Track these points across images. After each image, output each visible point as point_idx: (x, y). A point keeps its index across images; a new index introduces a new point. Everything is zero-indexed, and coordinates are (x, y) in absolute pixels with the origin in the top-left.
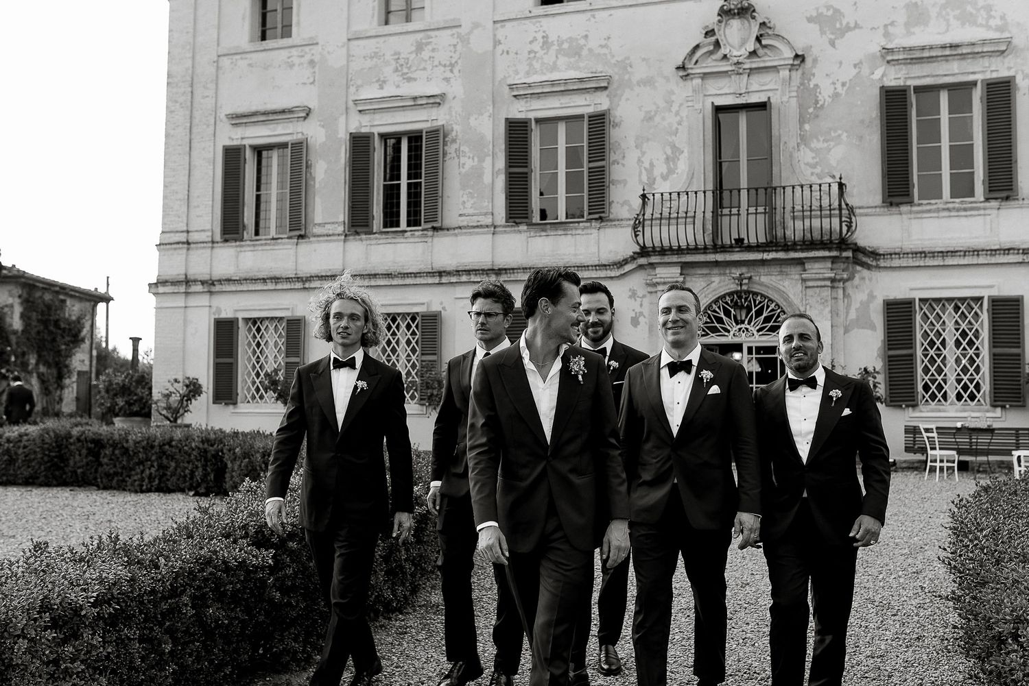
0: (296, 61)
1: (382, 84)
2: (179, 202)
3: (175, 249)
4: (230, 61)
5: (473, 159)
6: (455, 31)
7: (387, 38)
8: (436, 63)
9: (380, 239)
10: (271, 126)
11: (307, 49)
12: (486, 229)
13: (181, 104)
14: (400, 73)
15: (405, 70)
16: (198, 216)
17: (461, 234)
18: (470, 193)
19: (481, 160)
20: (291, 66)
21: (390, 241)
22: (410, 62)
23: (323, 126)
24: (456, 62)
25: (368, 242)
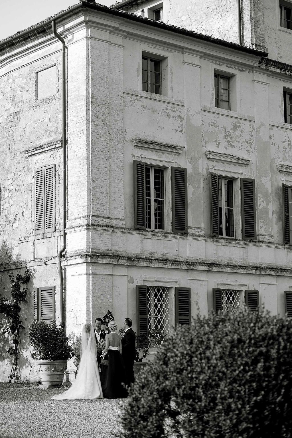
0: (172, 113)
1: (218, 144)
2: (103, 195)
3: (104, 230)
4: (130, 99)
5: (264, 202)
6: (251, 123)
7: (220, 116)
8: (244, 140)
9: (223, 242)
10: (159, 154)
11: (177, 107)
12: (273, 245)
13: (102, 121)
14: (227, 140)
15: (229, 139)
16: (114, 208)
17: (261, 246)
18: (263, 222)
19: (267, 204)
20: (169, 116)
21: (228, 244)
22: (231, 135)
23: (190, 163)
24: (252, 142)
25: (217, 243)
